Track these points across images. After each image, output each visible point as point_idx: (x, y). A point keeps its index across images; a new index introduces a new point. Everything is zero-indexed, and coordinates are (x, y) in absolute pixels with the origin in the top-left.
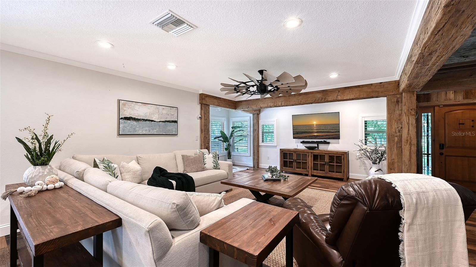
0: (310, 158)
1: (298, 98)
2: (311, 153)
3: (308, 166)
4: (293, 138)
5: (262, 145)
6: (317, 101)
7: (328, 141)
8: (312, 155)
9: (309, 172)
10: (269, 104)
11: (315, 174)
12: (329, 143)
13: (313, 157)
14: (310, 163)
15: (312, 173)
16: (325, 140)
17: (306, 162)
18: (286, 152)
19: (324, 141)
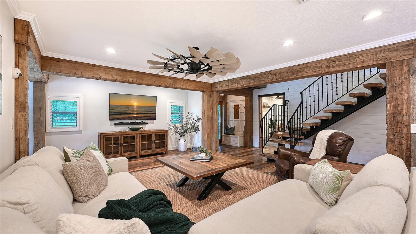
0: (138, 139)
1: (152, 79)
2: (140, 134)
3: (137, 148)
4: (109, 120)
5: (52, 131)
6: (168, 85)
7: (146, 121)
8: (141, 136)
9: (137, 154)
10: (116, 77)
11: (143, 154)
12: (147, 123)
13: (141, 138)
14: (138, 144)
15: (141, 154)
16: (144, 121)
17: (135, 144)
18: (109, 137)
19: (142, 122)
